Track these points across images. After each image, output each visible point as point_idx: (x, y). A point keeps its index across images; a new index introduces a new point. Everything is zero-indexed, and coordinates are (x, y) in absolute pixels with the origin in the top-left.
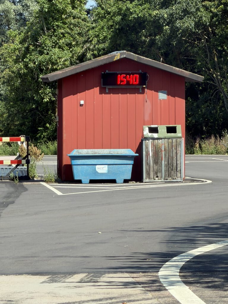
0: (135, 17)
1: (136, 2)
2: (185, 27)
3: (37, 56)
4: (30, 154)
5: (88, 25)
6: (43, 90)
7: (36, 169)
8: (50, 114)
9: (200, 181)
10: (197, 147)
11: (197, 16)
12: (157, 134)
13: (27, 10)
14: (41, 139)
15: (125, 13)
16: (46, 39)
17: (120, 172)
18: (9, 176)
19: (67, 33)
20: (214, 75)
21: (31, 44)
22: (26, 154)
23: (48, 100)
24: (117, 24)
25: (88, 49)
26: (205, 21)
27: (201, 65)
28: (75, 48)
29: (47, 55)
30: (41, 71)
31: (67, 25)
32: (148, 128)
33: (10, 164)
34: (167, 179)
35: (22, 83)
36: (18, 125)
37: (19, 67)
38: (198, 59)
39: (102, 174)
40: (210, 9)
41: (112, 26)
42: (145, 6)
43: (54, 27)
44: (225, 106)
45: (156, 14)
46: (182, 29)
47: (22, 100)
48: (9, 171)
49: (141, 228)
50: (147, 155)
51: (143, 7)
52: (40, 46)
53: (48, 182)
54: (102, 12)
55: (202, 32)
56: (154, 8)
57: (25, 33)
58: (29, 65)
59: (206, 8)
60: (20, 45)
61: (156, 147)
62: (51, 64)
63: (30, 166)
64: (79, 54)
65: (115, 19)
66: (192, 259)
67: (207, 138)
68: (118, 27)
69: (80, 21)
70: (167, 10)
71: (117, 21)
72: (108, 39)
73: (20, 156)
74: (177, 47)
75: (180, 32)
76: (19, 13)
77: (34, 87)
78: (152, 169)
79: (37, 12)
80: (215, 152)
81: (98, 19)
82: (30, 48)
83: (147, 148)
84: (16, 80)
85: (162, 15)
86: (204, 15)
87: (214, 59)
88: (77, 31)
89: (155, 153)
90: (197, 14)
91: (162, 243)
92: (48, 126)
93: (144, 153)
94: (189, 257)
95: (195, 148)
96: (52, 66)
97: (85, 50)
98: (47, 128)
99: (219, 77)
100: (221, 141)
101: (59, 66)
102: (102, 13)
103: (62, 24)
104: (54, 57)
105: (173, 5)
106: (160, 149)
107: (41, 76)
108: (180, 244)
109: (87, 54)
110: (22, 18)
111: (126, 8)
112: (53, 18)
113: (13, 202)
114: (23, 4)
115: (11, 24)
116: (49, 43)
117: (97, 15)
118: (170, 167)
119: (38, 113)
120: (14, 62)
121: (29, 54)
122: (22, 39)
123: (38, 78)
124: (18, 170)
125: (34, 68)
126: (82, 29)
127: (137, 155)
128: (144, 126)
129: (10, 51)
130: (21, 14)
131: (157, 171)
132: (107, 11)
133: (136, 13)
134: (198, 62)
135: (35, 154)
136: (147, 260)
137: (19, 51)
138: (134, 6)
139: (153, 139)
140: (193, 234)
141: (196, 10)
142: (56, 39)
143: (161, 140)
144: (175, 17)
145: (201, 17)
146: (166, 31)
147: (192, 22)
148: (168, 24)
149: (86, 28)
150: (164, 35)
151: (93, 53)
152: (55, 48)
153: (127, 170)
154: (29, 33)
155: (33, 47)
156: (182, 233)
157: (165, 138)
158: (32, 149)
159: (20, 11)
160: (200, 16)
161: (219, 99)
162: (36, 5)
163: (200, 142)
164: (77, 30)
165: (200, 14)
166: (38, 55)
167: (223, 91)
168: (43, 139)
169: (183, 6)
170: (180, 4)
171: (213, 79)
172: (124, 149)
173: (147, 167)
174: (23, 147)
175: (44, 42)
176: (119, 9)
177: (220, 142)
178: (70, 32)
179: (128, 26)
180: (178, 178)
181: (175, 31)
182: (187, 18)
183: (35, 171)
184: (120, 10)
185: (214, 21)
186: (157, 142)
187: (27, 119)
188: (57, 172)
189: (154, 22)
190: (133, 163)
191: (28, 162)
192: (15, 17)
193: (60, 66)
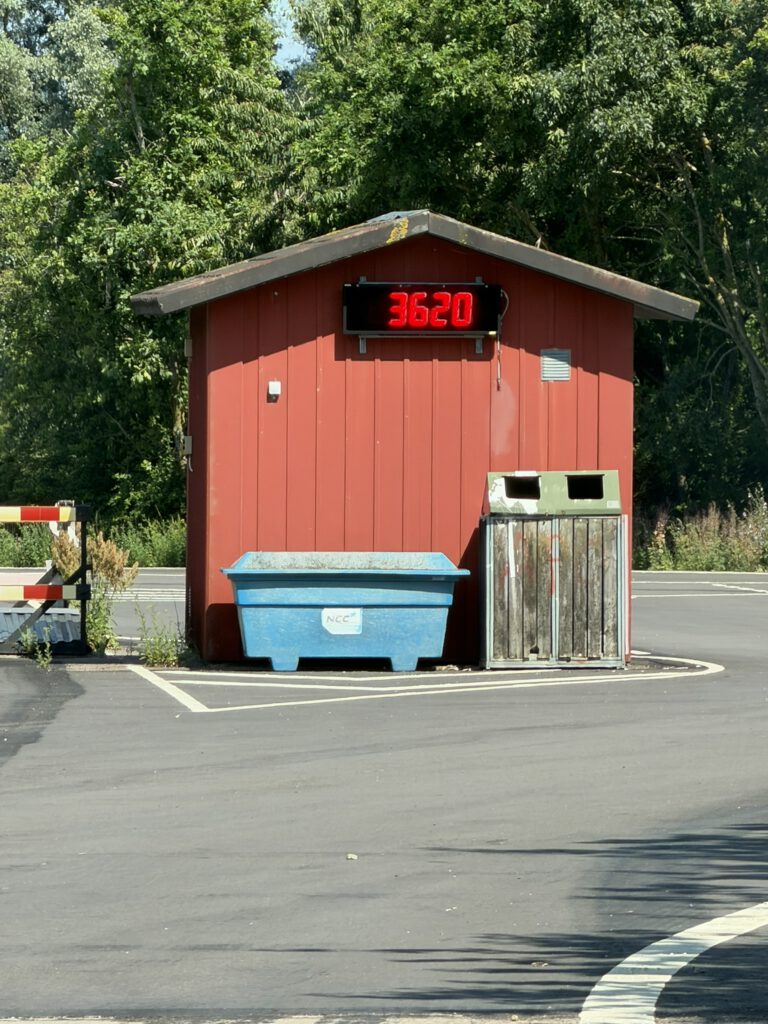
0: (451, 98)
1: (453, 47)
2: (621, 134)
3: (111, 226)
4: (90, 567)
5: (290, 122)
6: (130, 342)
7: (110, 619)
8: (156, 428)
9: (683, 664)
10: (659, 543)
11: (665, 96)
12: (535, 501)
13: (75, 72)
14: (123, 512)
15: (417, 82)
16: (143, 168)
17: (406, 632)
18: (19, 642)
19: (214, 150)
20: (720, 297)
21: (93, 187)
22: (78, 566)
23: (149, 378)
24: (386, 122)
25: (285, 206)
26: (689, 112)
27: (674, 260)
28: (241, 200)
29: (148, 224)
30: (126, 276)
31: (216, 123)
32: (503, 480)
33: (22, 599)
34: (568, 660)
35: (58, 318)
36: (44, 462)
37: (49, 265)
38: (664, 241)
39: (343, 639)
40: (706, 73)
41: (369, 127)
42: (485, 58)
43: (169, 128)
44: (757, 404)
45: (523, 87)
46: (611, 139)
47: (59, 375)
48: (18, 623)
49: (497, 842)
50: (500, 575)
51: (477, 62)
52: (120, 193)
53: (153, 665)
54: (338, 78)
55: (680, 151)
56: (515, 67)
57: (70, 149)
58: (85, 256)
59: (694, 67)
60: (53, 190)
61: (531, 547)
62: (159, 255)
63: (91, 607)
64: (257, 222)
65: (381, 102)
66: (696, 961)
67: (692, 514)
68: (391, 132)
69: (261, 111)
70: (560, 74)
71: (389, 109)
72: (357, 171)
73: (55, 571)
74: (592, 199)
75: (606, 149)
76: (46, 80)
77: (99, 330)
78: (515, 623)
79: (112, 76)
80: (720, 562)
81: (322, 103)
82: (87, 201)
83: (500, 548)
84: (40, 309)
85: (545, 91)
86: (686, 91)
87: (719, 244)
88: (251, 142)
89: (528, 566)
90: (662, 87)
91: (578, 897)
92: (149, 468)
93: (490, 566)
94: (685, 955)
95: (651, 546)
96: (163, 262)
97: (275, 210)
98: (145, 474)
99: (736, 304)
100: (742, 522)
101: (185, 261)
102: (338, 81)
103: (197, 118)
104: (171, 231)
105: (581, 56)
106: (546, 553)
107: (125, 295)
108: (645, 902)
109: (284, 222)
110: (57, 100)
111: (419, 66)
112: (166, 99)
113: (34, 738)
114: (61, 52)
115: (20, 118)
116: (153, 184)
117: (320, 90)
118: (578, 619)
119: (114, 421)
120: (31, 246)
121: (85, 220)
122: (60, 169)
123: (114, 301)
124: (49, 620)
125: (102, 269)
126: (266, 137)
127: (466, 572)
128: (491, 475)
129: (17, 210)
130: (53, 87)
131: (534, 632)
132: (353, 75)
133: (453, 84)
134: (665, 250)
135: (109, 565)
136: (534, 966)
137: (49, 210)
138: (448, 58)
139: (522, 518)
140: (686, 865)
141: (659, 74)
142: (176, 171)
143: (548, 523)
144: (589, 99)
145: (677, 99)
146: (556, 145)
147: (645, 117)
148: (562, 123)
149: (282, 133)
150: (548, 161)
151: (302, 218)
152: (172, 199)
153: (430, 626)
154: (86, 149)
155: (97, 196)
156: (647, 862)
157: (561, 516)
158: (99, 547)
159: (51, 74)
160: (672, 96)
161: (734, 380)
162: (106, 56)
163: (669, 527)
164: (249, 140)
165: (673, 88)
166: (114, 225)
167: (747, 351)
168: (129, 510)
169: (614, 61)
170: (605, 53)
171: (716, 309)
172: (419, 554)
173: (500, 617)
174: (65, 541)
175: (135, 180)
176: (395, 68)
177: (736, 528)
178: (226, 148)
179: (425, 126)
180: (608, 656)
181: (587, 147)
182: (627, 102)
183: (107, 625)
184: (399, 72)
185: (720, 112)
186: (535, 531)
187: (77, 442)
188: (183, 631)
189: (515, 113)
190: (451, 603)
191: (84, 594)
192: (32, 93)
193: (191, 262)
